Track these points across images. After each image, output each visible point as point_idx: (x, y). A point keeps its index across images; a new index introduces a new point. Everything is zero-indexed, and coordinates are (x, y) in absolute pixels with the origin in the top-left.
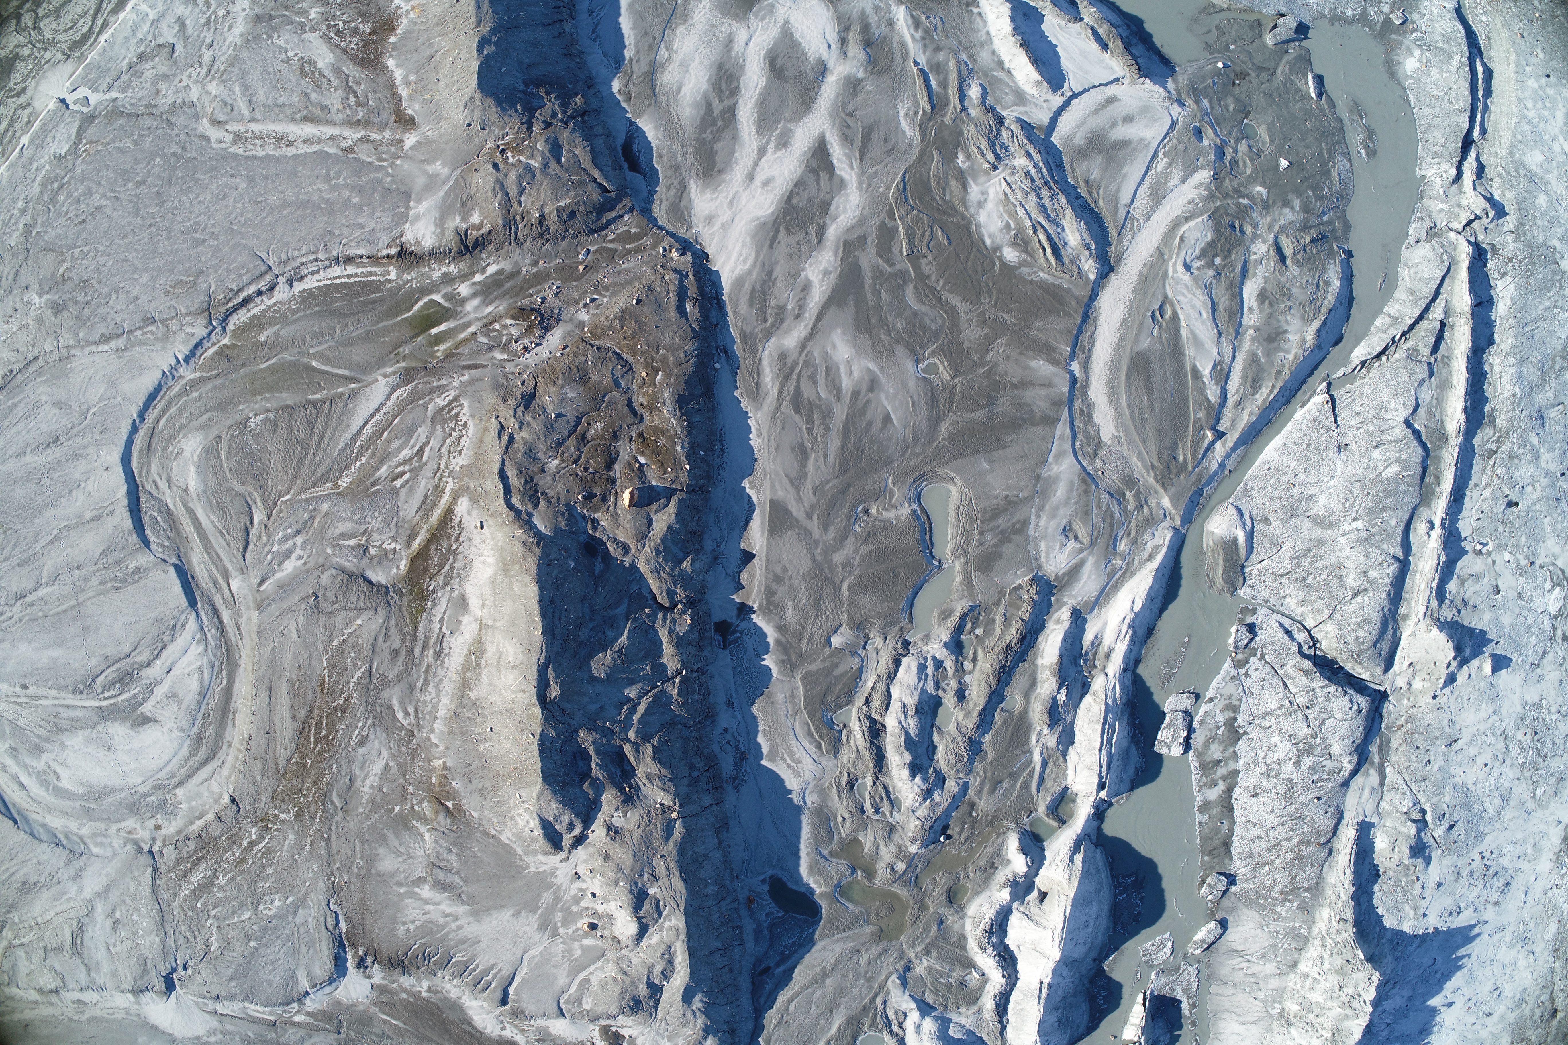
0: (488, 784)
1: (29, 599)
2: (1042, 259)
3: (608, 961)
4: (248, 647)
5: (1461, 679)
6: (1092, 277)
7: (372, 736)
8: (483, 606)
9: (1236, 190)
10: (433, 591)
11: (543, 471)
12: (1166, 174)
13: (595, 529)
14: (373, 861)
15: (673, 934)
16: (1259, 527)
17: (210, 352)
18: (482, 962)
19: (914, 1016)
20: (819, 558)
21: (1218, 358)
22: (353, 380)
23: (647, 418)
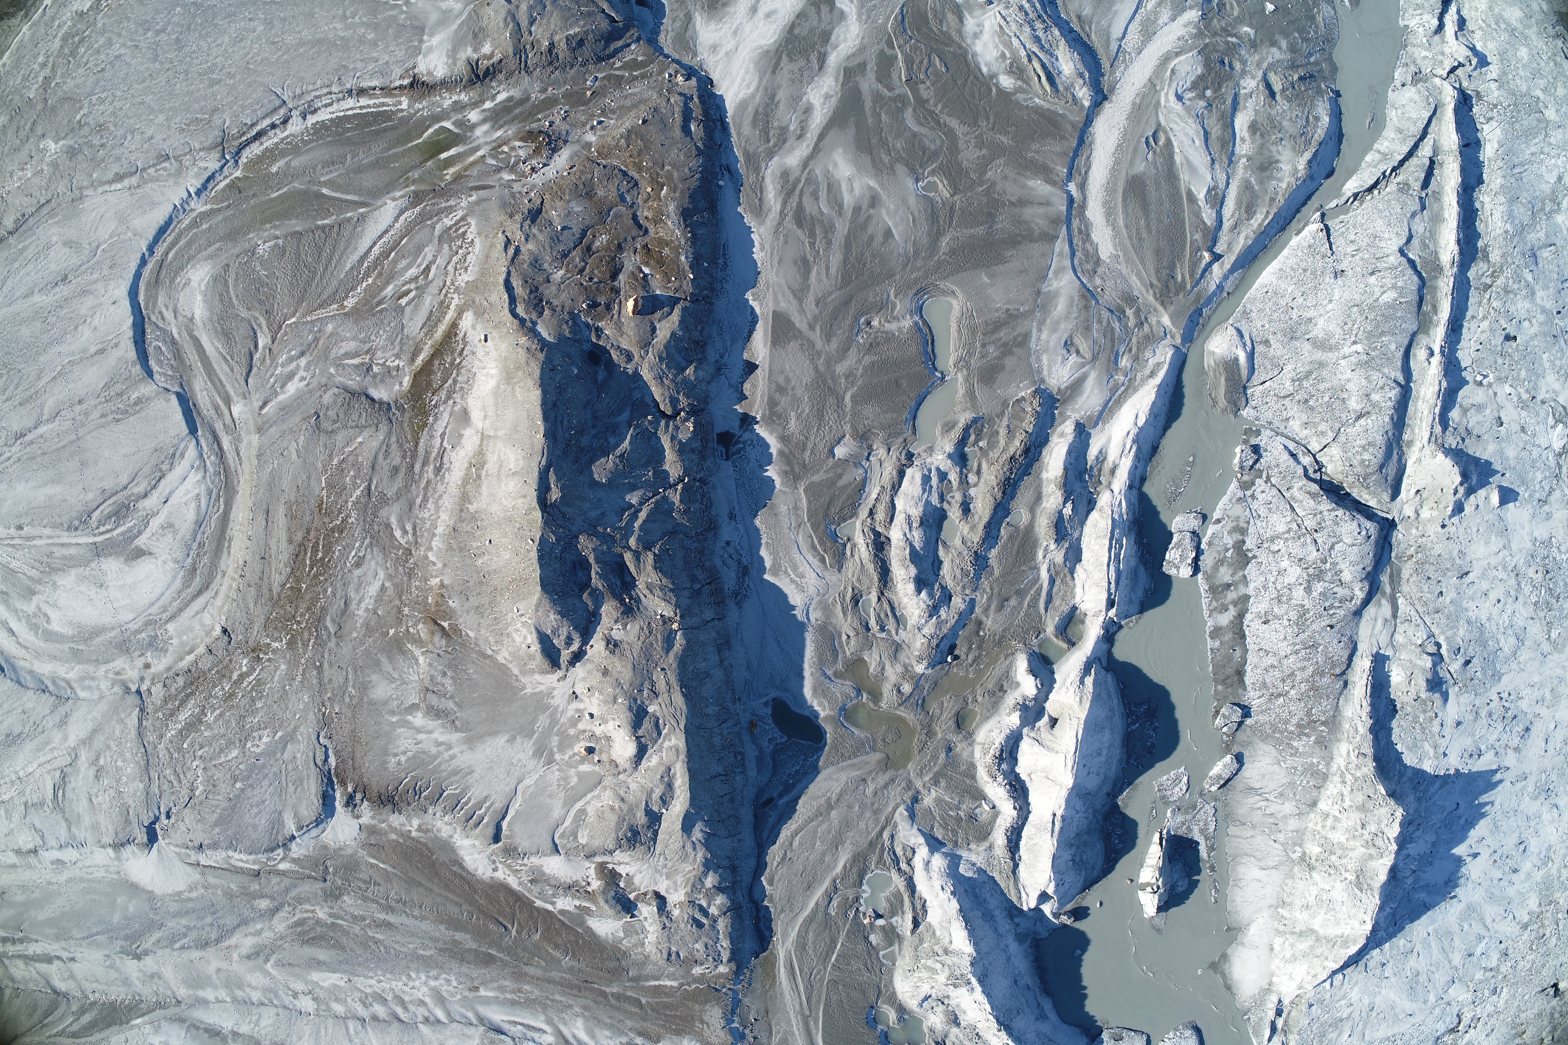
0: (485, 600)
1: (29, 437)
2: (1038, 86)
3: (605, 788)
4: (247, 472)
5: (1468, 508)
6: (1087, 104)
7: (368, 557)
8: (485, 417)
9: (1224, 30)
10: (435, 406)
11: (548, 281)
12: (1156, 13)
13: (599, 337)
14: (365, 689)
15: (672, 755)
16: (1259, 349)
17: (222, 185)
18: (475, 794)
19: (923, 851)
20: (822, 368)
21: (1212, 184)
22: (363, 204)
23: (652, 230)
